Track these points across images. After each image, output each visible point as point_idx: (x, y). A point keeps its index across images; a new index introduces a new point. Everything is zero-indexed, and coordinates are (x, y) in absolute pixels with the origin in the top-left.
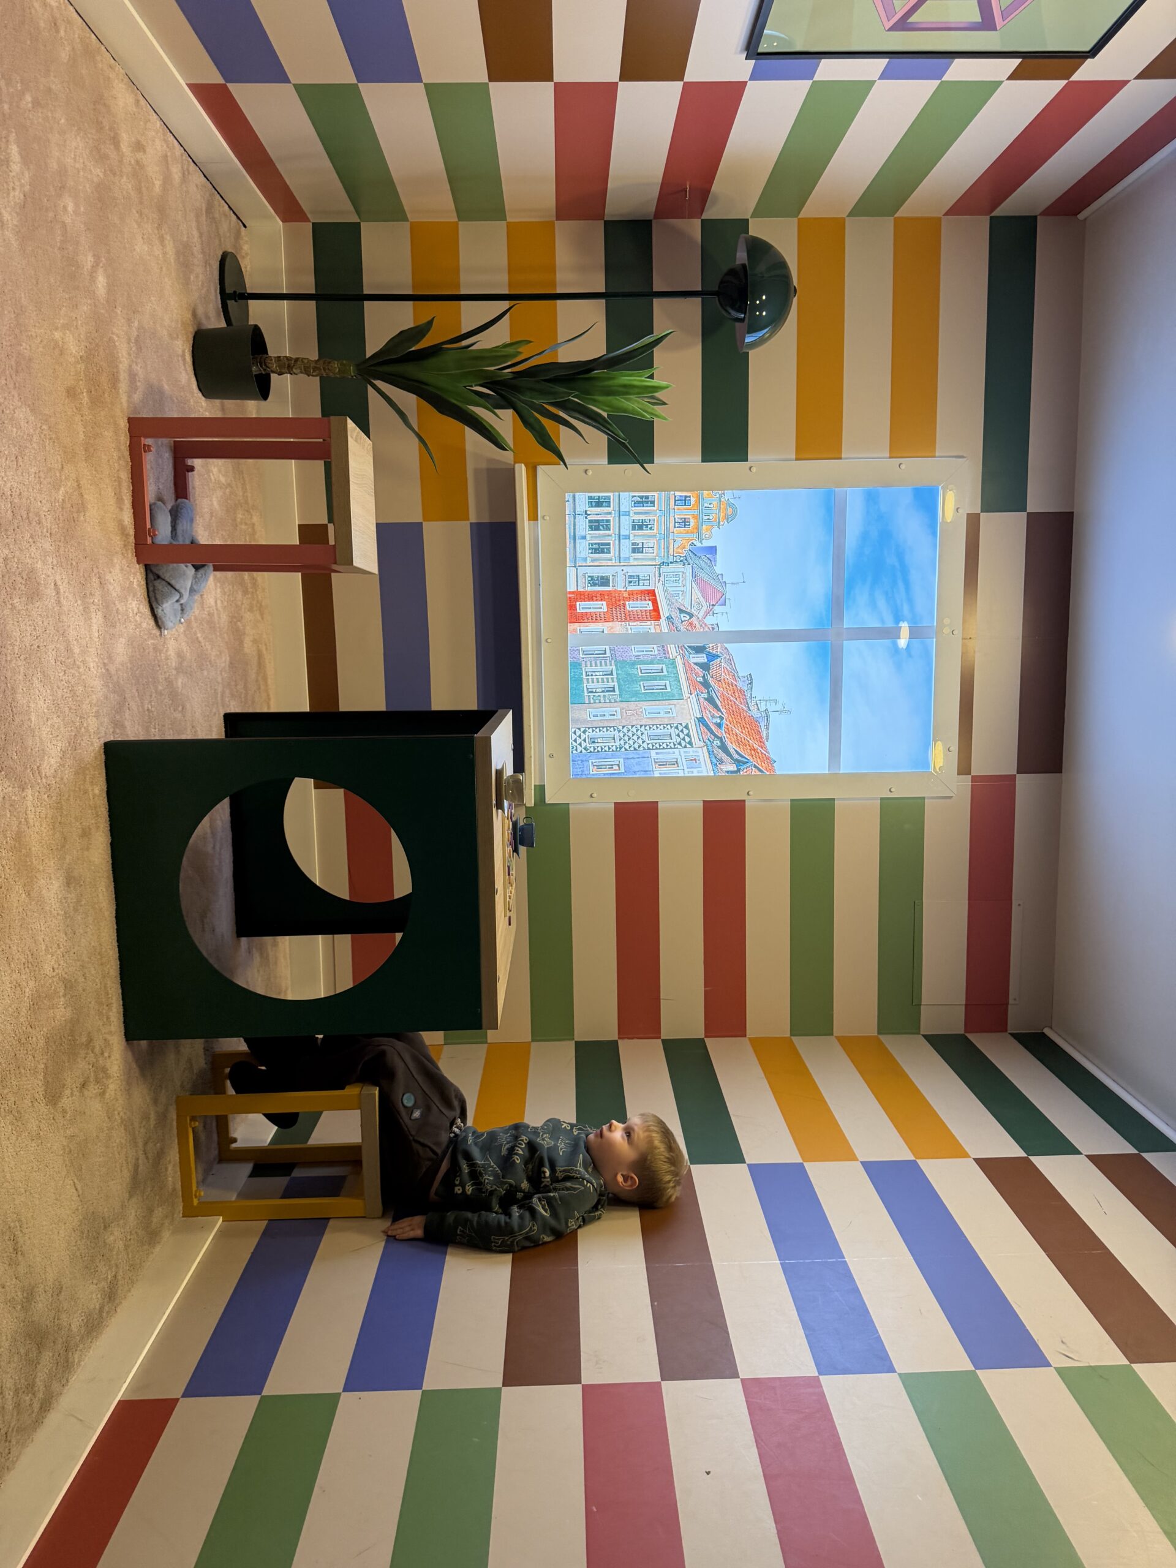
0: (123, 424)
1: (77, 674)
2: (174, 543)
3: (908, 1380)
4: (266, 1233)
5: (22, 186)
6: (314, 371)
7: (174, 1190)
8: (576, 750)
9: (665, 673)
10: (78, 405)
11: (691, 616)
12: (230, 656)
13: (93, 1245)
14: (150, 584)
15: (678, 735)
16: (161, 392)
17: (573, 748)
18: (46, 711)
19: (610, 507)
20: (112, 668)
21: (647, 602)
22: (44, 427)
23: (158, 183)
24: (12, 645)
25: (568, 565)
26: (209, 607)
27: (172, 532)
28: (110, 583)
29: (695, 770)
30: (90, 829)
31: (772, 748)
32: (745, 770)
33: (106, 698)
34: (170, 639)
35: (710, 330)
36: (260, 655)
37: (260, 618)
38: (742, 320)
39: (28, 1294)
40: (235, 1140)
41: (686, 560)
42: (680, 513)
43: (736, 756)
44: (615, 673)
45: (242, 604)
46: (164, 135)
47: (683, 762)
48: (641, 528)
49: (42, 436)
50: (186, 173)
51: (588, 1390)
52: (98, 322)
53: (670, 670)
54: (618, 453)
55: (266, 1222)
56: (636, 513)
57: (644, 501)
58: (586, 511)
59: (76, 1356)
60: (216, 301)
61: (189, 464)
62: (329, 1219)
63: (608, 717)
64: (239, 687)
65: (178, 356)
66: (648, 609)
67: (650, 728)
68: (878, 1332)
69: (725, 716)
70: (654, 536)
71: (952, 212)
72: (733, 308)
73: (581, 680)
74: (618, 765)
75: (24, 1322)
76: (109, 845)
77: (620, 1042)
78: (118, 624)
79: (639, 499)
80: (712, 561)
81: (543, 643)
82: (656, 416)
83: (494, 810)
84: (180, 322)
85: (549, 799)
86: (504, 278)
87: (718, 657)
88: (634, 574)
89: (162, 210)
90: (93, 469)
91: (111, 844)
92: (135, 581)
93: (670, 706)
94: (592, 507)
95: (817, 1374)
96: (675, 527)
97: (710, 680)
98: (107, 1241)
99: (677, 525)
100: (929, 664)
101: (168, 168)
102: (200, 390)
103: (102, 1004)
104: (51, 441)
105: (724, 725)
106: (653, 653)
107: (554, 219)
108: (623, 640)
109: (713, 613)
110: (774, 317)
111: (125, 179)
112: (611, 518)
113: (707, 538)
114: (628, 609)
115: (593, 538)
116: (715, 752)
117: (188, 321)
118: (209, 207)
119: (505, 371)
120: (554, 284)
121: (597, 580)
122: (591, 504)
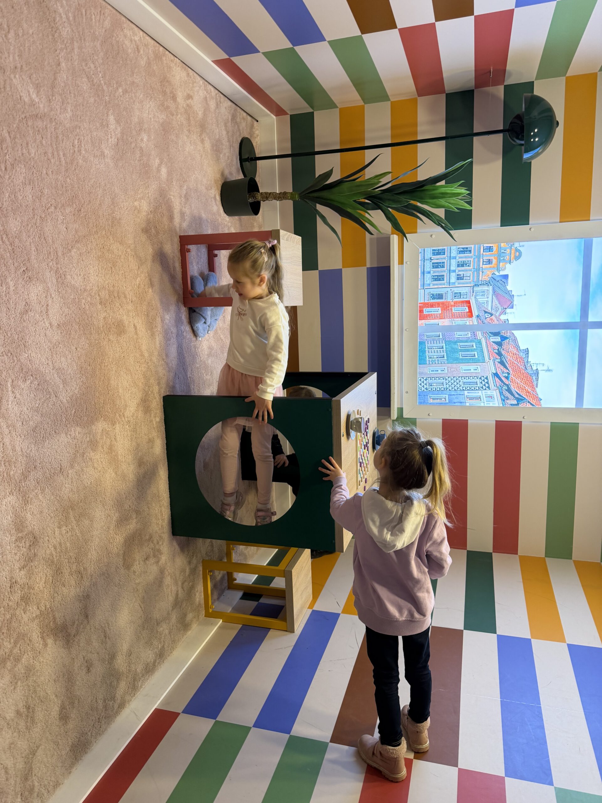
0: (177, 240)
3: (559, 792)
4: (240, 631)
6: (279, 199)
7: (200, 604)
8: (422, 389)
9: (475, 347)
10: (149, 236)
11: (492, 315)
13: (150, 632)
14: (191, 315)
15: (481, 383)
16: (200, 219)
17: (419, 388)
18: (128, 386)
19: (444, 254)
20: (168, 360)
21: (465, 308)
22: (128, 250)
23: (200, 112)
24: (108, 358)
25: (419, 288)
29: (491, 403)
30: (154, 438)
31: (540, 391)
32: (522, 404)
33: (165, 375)
34: (204, 341)
35: (507, 151)
38: (524, 145)
40: (236, 580)
41: (490, 283)
42: (487, 256)
43: (517, 396)
44: (444, 347)
46: (205, 86)
47: (484, 398)
48: (462, 266)
49: (127, 255)
50: (219, 103)
52: (161, 191)
53: (478, 346)
55: (241, 625)
56: (460, 258)
57: (465, 251)
58: (431, 258)
59: (140, 684)
62: (270, 628)
63: (439, 372)
65: (212, 198)
66: (465, 311)
67: (464, 378)
69: (511, 372)
70: (470, 270)
72: (518, 138)
73: (425, 351)
79: (462, 250)
80: (505, 283)
81: (404, 331)
83: (343, 438)
84: (213, 180)
85: (405, 416)
86: (389, 133)
87: (508, 338)
88: (458, 292)
89: (203, 127)
92: (183, 316)
93: (477, 366)
95: (503, 775)
96: (483, 264)
97: (503, 352)
98: (159, 630)
101: (207, 104)
102: (225, 213)
103: (159, 519)
104: (132, 257)
105: (510, 378)
106: (467, 336)
107: (417, 96)
108: (450, 329)
109: (505, 313)
110: (544, 140)
111: (179, 116)
112: (445, 261)
113: (503, 270)
114: (453, 311)
115: (434, 272)
116: (504, 393)
117: (218, 179)
118: (234, 117)
119: (377, 190)
120: (416, 134)
121: (436, 296)
122: (434, 254)
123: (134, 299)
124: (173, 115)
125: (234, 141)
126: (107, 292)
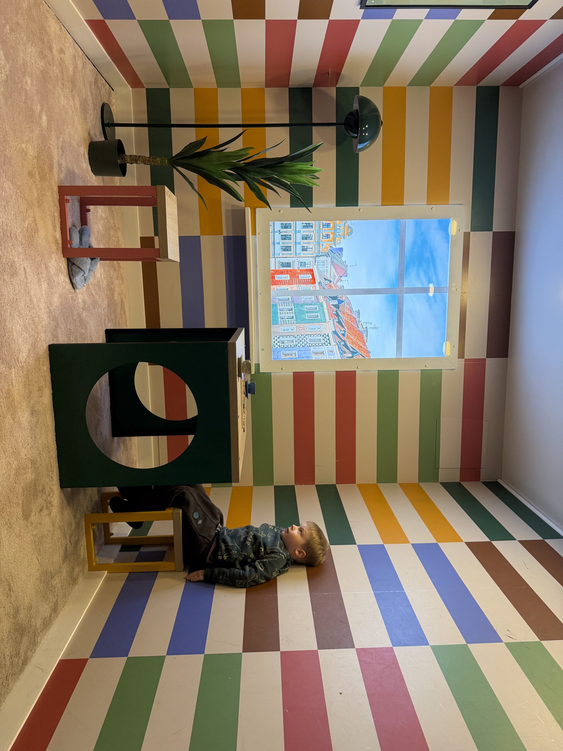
0: (56, 189)
1: (35, 312)
2: (81, 247)
3: (434, 648)
4: (128, 579)
5: (5, 71)
6: (148, 162)
7: (84, 558)
8: (275, 347)
9: (318, 309)
10: (34, 180)
11: (330, 282)
12: (107, 301)
13: (46, 586)
14: (70, 268)
15: (324, 340)
16: (74, 173)
17: (273, 345)
18: (20, 330)
19: (291, 228)
20: (52, 309)
21: (309, 275)
22: (18, 191)
23: (71, 69)
24: (4, 298)
25: (271, 257)
26: (98, 278)
27: (80, 242)
28: (50, 267)
29: (332, 356)
30: (42, 387)
31: (370, 345)
32: (356, 357)
33: (49, 323)
34: (79, 293)
35: (340, 142)
36: (122, 301)
37: (122, 283)
38: (356, 137)
39: (16, 610)
40: (112, 534)
41: (328, 254)
42: (326, 231)
43: (352, 350)
44: (293, 309)
45: (114, 276)
46: (74, 45)
48: (306, 239)
49: (17, 196)
50: (85, 64)
51: (282, 654)
52: (43, 139)
53: (320, 308)
54: (295, 202)
55: (128, 573)
56: (304, 232)
57: (307, 226)
58: (280, 231)
59: (39, 639)
60: (100, 127)
61: (88, 208)
62: (158, 572)
63: (290, 331)
64: (112, 317)
65: (82, 155)
66: (310, 278)
67: (310, 336)
68: (420, 626)
69: (347, 330)
70: (313, 243)
71: (458, 84)
72: (352, 132)
73: (277, 313)
74: (295, 354)
75: (14, 624)
76: (51, 394)
77: (295, 486)
78: (54, 287)
79: (305, 225)
80: (341, 255)
81: (259, 295)
82: (314, 184)
83: (237, 377)
84: (82, 138)
85: (262, 370)
86: (240, 116)
87: (343, 301)
88: (303, 261)
89: (73, 82)
90: (42, 211)
91: (52, 394)
92: (62, 266)
93: (320, 326)
94: (282, 228)
95: (392, 646)
96: (323, 238)
97: (339, 313)
98: (53, 584)
99: (324, 237)
100: (445, 305)
101: (76, 61)
102: (92, 172)
103: (49, 471)
104: (21, 198)
105: (346, 335)
106: (312, 300)
107: (264, 87)
108: (297, 293)
109: (341, 280)
110: (372, 136)
111: (55, 67)
112: (292, 234)
113: (338, 244)
114: (300, 278)
115: (283, 243)
116: (342, 348)
117: (86, 138)
118: (96, 81)
119: (241, 162)
120: (264, 119)
121: (285, 264)
122: (282, 227)
123: (24, 241)
125: (97, 104)
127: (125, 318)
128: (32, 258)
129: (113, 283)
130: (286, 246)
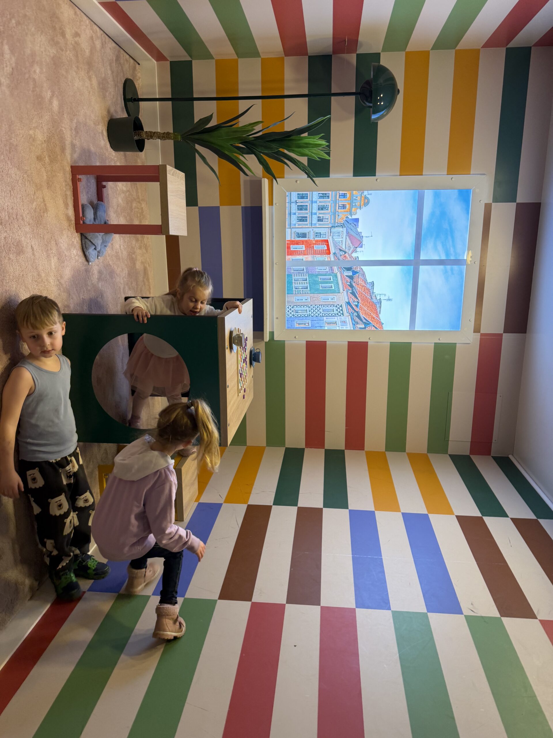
0: (68, 169)
2: (95, 223)
3: (395, 613)
6: (162, 138)
8: (289, 316)
9: (332, 280)
10: (43, 164)
11: (345, 253)
12: (128, 271)
14: (83, 242)
15: (337, 310)
16: (89, 151)
17: (287, 315)
19: (307, 199)
20: (63, 281)
21: (324, 246)
22: (25, 176)
23: (87, 51)
24: (9, 275)
25: (287, 227)
27: (94, 218)
28: (61, 243)
29: (345, 327)
31: (383, 317)
32: (368, 328)
33: (59, 295)
34: (94, 266)
35: (359, 111)
36: (145, 270)
37: (145, 252)
38: (372, 107)
41: (344, 225)
42: (342, 201)
43: (364, 321)
44: (308, 280)
46: (91, 26)
47: (339, 323)
48: (322, 209)
49: (24, 180)
50: (104, 43)
51: (253, 605)
52: (53, 123)
53: (334, 279)
56: (320, 202)
57: (324, 196)
58: (296, 201)
61: (104, 184)
63: (304, 301)
64: (133, 285)
65: (99, 133)
66: (324, 249)
67: (324, 306)
68: (388, 591)
69: (360, 301)
70: (329, 213)
71: (485, 46)
72: (367, 101)
73: (292, 283)
77: (305, 449)
78: (66, 261)
79: (322, 195)
80: (356, 226)
81: (275, 265)
84: (100, 116)
85: (276, 339)
86: (260, 86)
87: (358, 273)
88: (319, 232)
89: (90, 65)
90: (52, 192)
92: (75, 241)
93: (334, 296)
94: (299, 199)
95: (355, 608)
96: (339, 209)
97: (354, 284)
99: (340, 208)
100: (462, 278)
101: (94, 43)
102: (112, 148)
104: (29, 182)
105: (359, 306)
106: (326, 270)
107: (284, 56)
108: (312, 263)
109: (356, 252)
110: (388, 104)
111: (68, 52)
112: (308, 205)
113: (355, 214)
114: (315, 249)
115: (299, 214)
116: (354, 318)
117: (105, 116)
118: (118, 58)
119: (251, 137)
120: (283, 89)
121: (301, 235)
122: (299, 197)
123: (31, 222)
124: (62, 50)
125: (118, 81)
126: (7, 213)
127: (149, 285)
128: (40, 237)
129: (134, 253)
130: (302, 217)
